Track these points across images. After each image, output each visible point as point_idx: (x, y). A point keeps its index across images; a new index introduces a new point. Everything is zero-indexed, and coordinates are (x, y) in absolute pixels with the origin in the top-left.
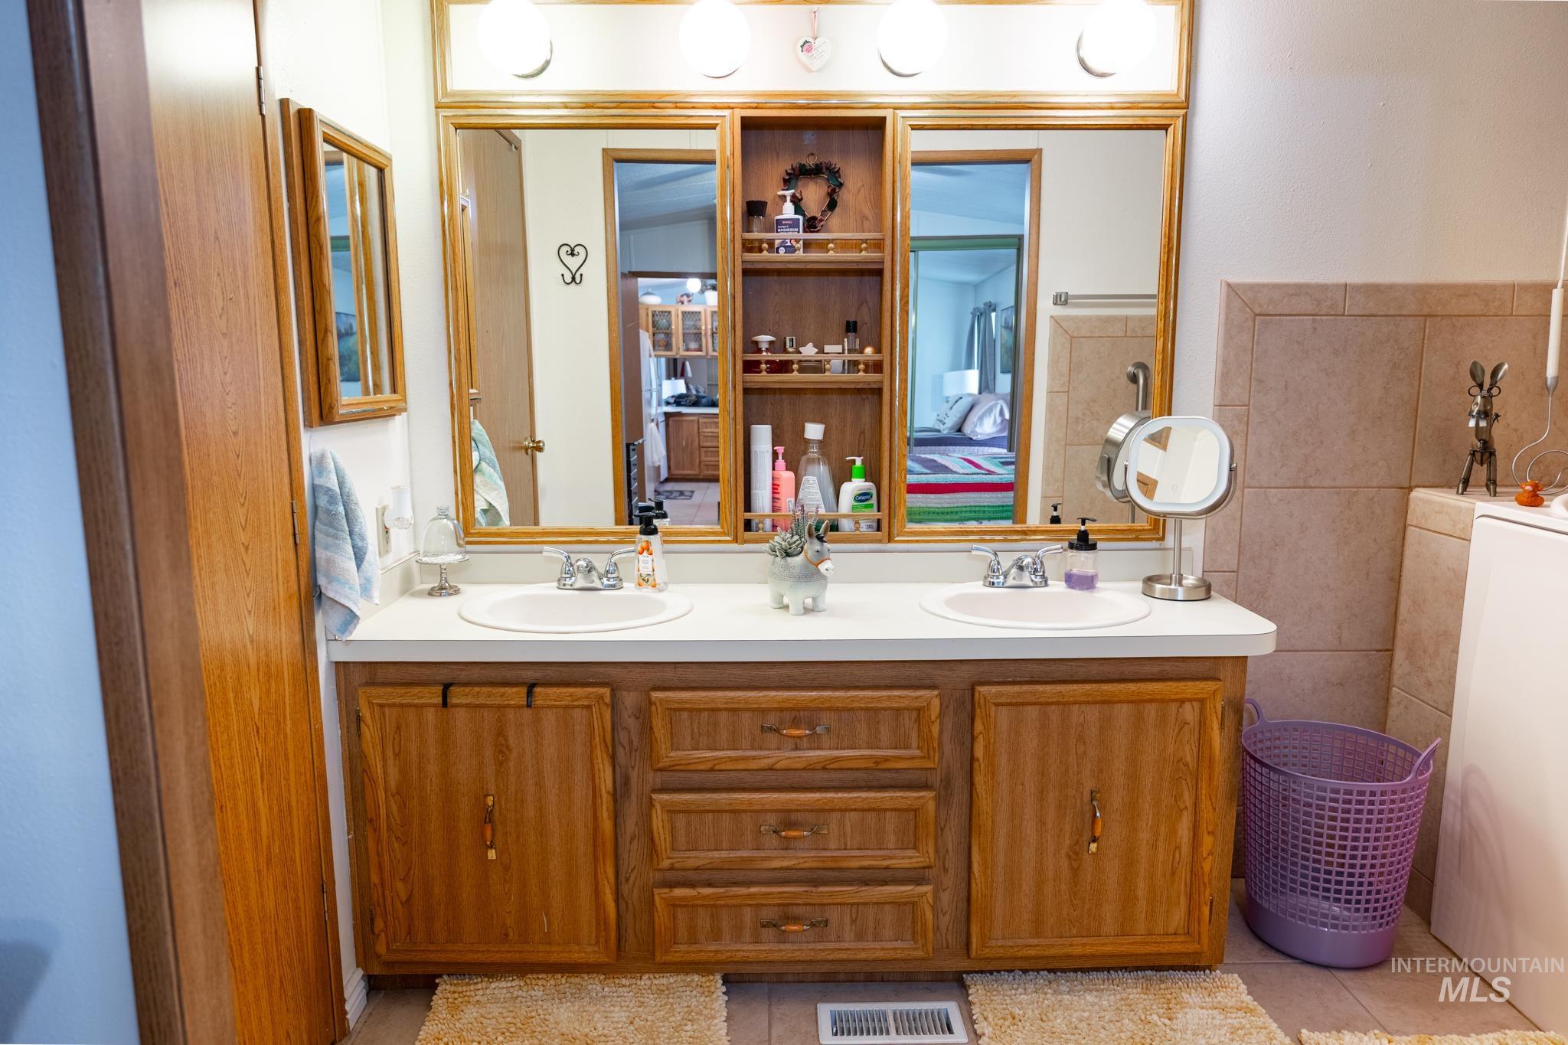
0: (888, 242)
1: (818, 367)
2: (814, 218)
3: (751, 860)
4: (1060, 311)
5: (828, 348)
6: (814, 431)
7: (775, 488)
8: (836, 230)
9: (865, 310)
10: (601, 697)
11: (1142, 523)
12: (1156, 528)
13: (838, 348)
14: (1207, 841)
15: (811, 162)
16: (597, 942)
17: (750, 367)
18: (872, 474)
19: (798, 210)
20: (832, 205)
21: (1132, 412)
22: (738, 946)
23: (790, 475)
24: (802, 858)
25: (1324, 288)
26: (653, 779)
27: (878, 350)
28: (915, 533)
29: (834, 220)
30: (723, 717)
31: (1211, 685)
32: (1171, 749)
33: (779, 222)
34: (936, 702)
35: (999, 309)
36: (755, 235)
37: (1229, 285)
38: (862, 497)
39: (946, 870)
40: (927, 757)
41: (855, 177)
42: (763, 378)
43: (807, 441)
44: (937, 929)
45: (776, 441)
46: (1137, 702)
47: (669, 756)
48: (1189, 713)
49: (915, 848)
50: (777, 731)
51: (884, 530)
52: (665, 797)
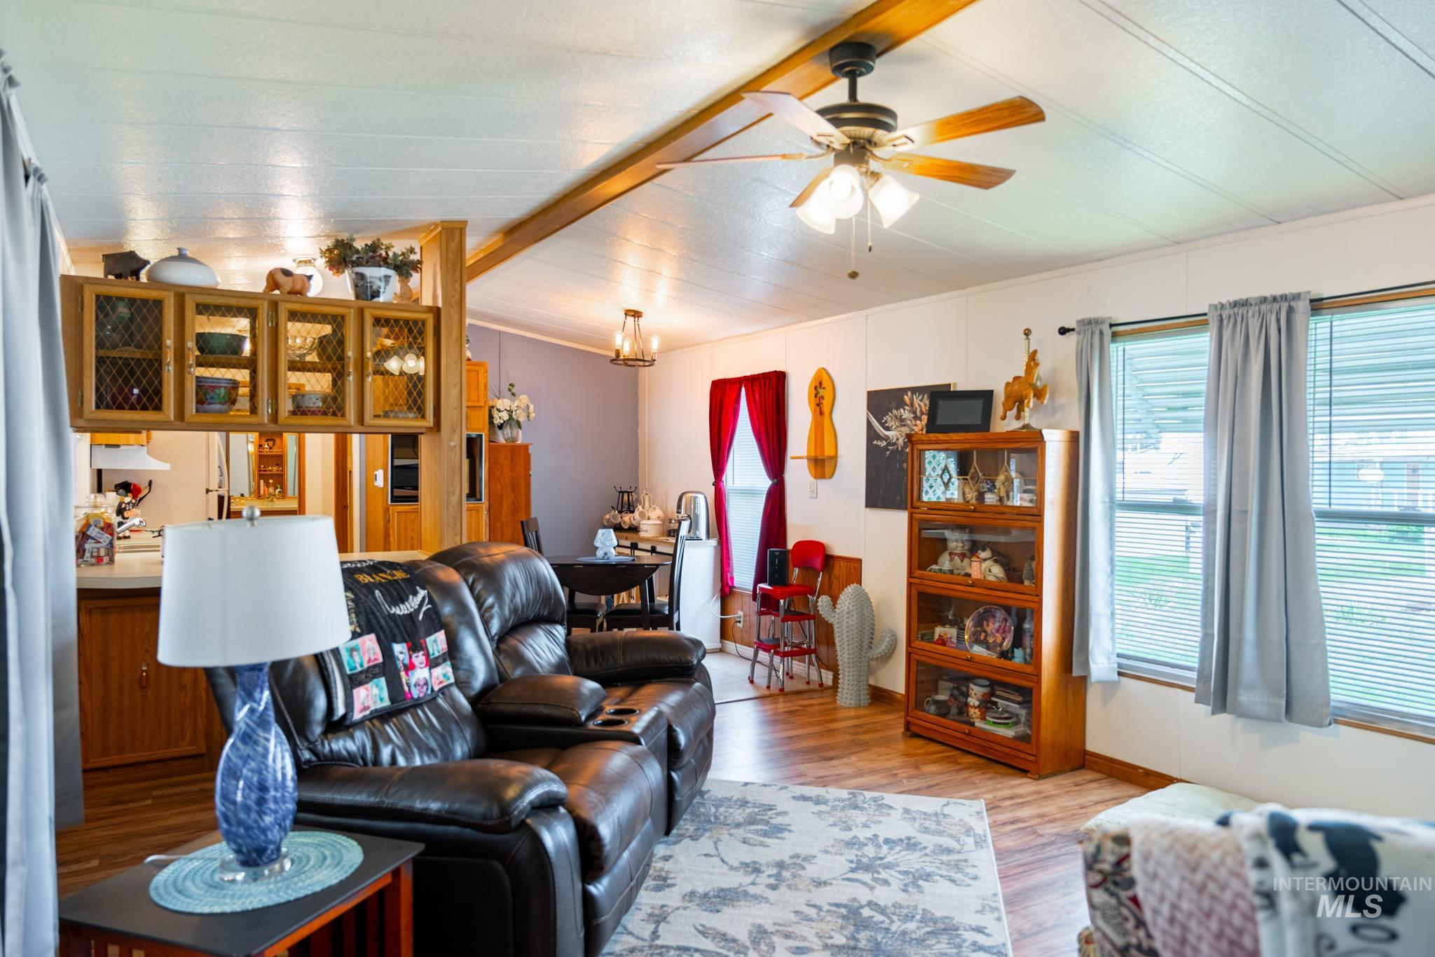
6: (271, 481)
18: (281, 488)
42: (262, 472)
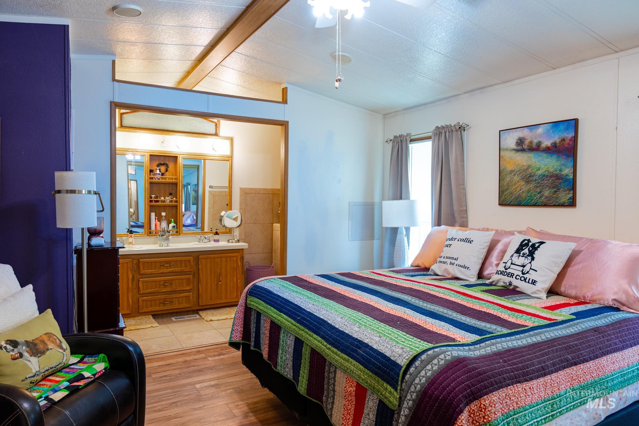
0: (178, 178)
1: (164, 202)
2: (163, 173)
3: (159, 290)
4: (211, 189)
5: (166, 198)
7: (156, 225)
8: (167, 175)
9: (173, 191)
10: (130, 261)
11: (228, 231)
12: (230, 232)
13: (168, 198)
14: (239, 281)
15: (162, 163)
16: (128, 309)
17: (151, 201)
19: (160, 171)
20: (167, 171)
21: (225, 211)
22: (156, 308)
23: (159, 222)
24: (168, 289)
25: (257, 189)
26: (139, 276)
27: (176, 198)
28: (185, 233)
29: (167, 173)
30: (153, 264)
31: (238, 254)
32: (232, 265)
33: (156, 174)
34: (192, 259)
35: (191, 185)
36: (152, 176)
37: (241, 188)
38: (174, 227)
39: (194, 290)
40: (191, 269)
41: (171, 166)
43: (162, 216)
44: (193, 301)
45: (156, 216)
46: (226, 257)
47: (143, 271)
48: (235, 259)
49: (189, 286)
50: (164, 266)
51: (178, 233)
52: (142, 279)
